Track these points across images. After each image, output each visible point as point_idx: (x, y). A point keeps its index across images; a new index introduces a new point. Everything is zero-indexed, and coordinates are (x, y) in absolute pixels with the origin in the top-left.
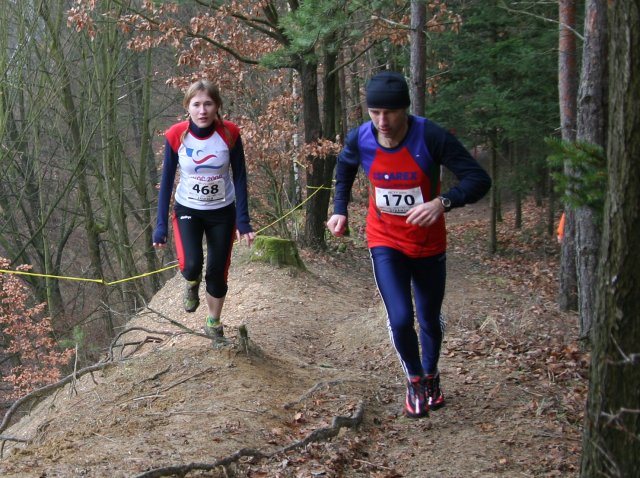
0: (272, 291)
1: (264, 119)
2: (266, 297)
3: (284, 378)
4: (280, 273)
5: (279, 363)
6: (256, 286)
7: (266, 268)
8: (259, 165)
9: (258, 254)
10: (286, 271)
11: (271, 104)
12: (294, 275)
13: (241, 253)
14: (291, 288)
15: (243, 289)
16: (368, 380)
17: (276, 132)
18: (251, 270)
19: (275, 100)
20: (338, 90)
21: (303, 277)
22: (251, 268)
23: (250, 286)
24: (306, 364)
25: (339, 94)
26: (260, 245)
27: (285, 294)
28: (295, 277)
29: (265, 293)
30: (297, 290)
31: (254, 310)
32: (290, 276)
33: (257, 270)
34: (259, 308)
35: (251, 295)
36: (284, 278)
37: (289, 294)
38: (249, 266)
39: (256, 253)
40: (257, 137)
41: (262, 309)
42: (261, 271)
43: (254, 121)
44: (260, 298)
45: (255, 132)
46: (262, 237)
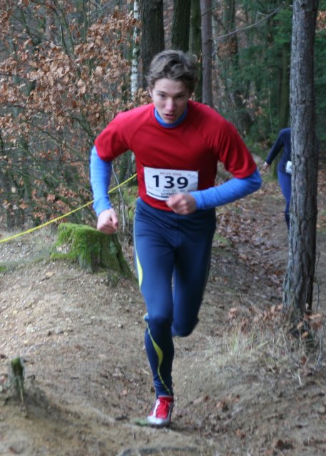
0: (78, 307)
1: (80, 51)
2: (69, 314)
3: (75, 441)
4: (92, 280)
5: (70, 417)
6: (56, 298)
7: (73, 272)
8: (73, 119)
9: (62, 250)
10: (101, 277)
11: (93, 27)
12: (113, 285)
13: (39, 248)
14: (108, 303)
15: (36, 302)
16: (201, 448)
17: (99, 69)
18: (49, 274)
19: (101, 22)
21: (127, 288)
22: (50, 270)
23: (47, 297)
24: (111, 420)
25: (198, 17)
26: (66, 238)
27: (97, 311)
28: (114, 286)
29: (67, 309)
30: (116, 307)
31: (50, 334)
32: (108, 284)
33: (59, 274)
34: (57, 331)
35: (47, 311)
36: (98, 287)
37: (103, 311)
38: (48, 267)
39: (60, 249)
40: (70, 76)
41: (62, 332)
42: (65, 275)
43: (67, 52)
44: (59, 315)
45: (68, 69)
46: (69, 225)
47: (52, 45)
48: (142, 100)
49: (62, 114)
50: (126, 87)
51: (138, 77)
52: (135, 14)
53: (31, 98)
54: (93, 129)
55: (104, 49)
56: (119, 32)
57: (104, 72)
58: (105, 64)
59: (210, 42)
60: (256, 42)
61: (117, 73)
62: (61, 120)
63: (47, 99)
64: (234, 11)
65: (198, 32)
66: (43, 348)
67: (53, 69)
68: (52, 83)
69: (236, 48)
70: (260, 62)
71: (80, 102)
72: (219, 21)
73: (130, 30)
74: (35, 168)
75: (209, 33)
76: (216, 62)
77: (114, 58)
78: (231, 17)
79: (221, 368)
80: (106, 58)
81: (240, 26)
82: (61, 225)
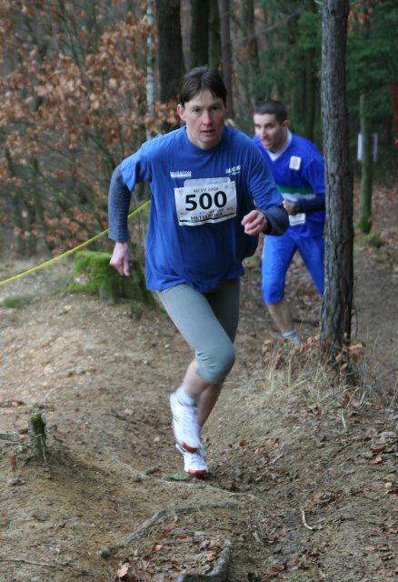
0: (100, 343)
1: (93, 61)
2: (90, 352)
3: (104, 503)
4: (115, 312)
5: (98, 476)
6: (75, 334)
7: (93, 305)
8: (87, 135)
9: (81, 280)
10: (124, 309)
11: (105, 36)
12: (137, 316)
13: (55, 277)
14: (132, 337)
15: (54, 339)
16: (242, 504)
17: (113, 82)
18: (68, 307)
19: (114, 30)
20: (217, 13)
21: (152, 319)
22: (68, 303)
23: (66, 333)
24: (143, 475)
25: (217, 21)
26: (84, 267)
27: (121, 347)
28: (139, 318)
29: (89, 346)
30: (140, 341)
31: (71, 374)
32: (131, 317)
33: (78, 307)
34: (78, 371)
35: (66, 349)
36: (120, 321)
37: (127, 347)
38: (65, 300)
39: (78, 280)
40: (81, 90)
41: (83, 372)
42: (85, 308)
43: (77, 63)
44: (80, 353)
45: (79, 82)
46: (88, 254)
47: (61, 56)
48: (160, 114)
49: (74, 131)
50: (142, 99)
51: (155, 87)
52: (148, 20)
53: (40, 114)
54: (109, 146)
55: (117, 59)
56: (133, 39)
57: (119, 85)
58: (118, 76)
59: (229, 46)
60: (277, 44)
61: (133, 85)
62: (73, 137)
63: (58, 115)
64: (252, 11)
65: (217, 36)
66: (64, 392)
67: (63, 81)
68: (62, 98)
69: (256, 51)
70: (282, 64)
71: (94, 118)
72: (237, 23)
73: (144, 37)
74: (47, 190)
75: (228, 36)
76: (235, 66)
77: (128, 69)
78: (250, 17)
79: (258, 409)
80: (120, 69)
81: (259, 27)
82: (79, 253)
